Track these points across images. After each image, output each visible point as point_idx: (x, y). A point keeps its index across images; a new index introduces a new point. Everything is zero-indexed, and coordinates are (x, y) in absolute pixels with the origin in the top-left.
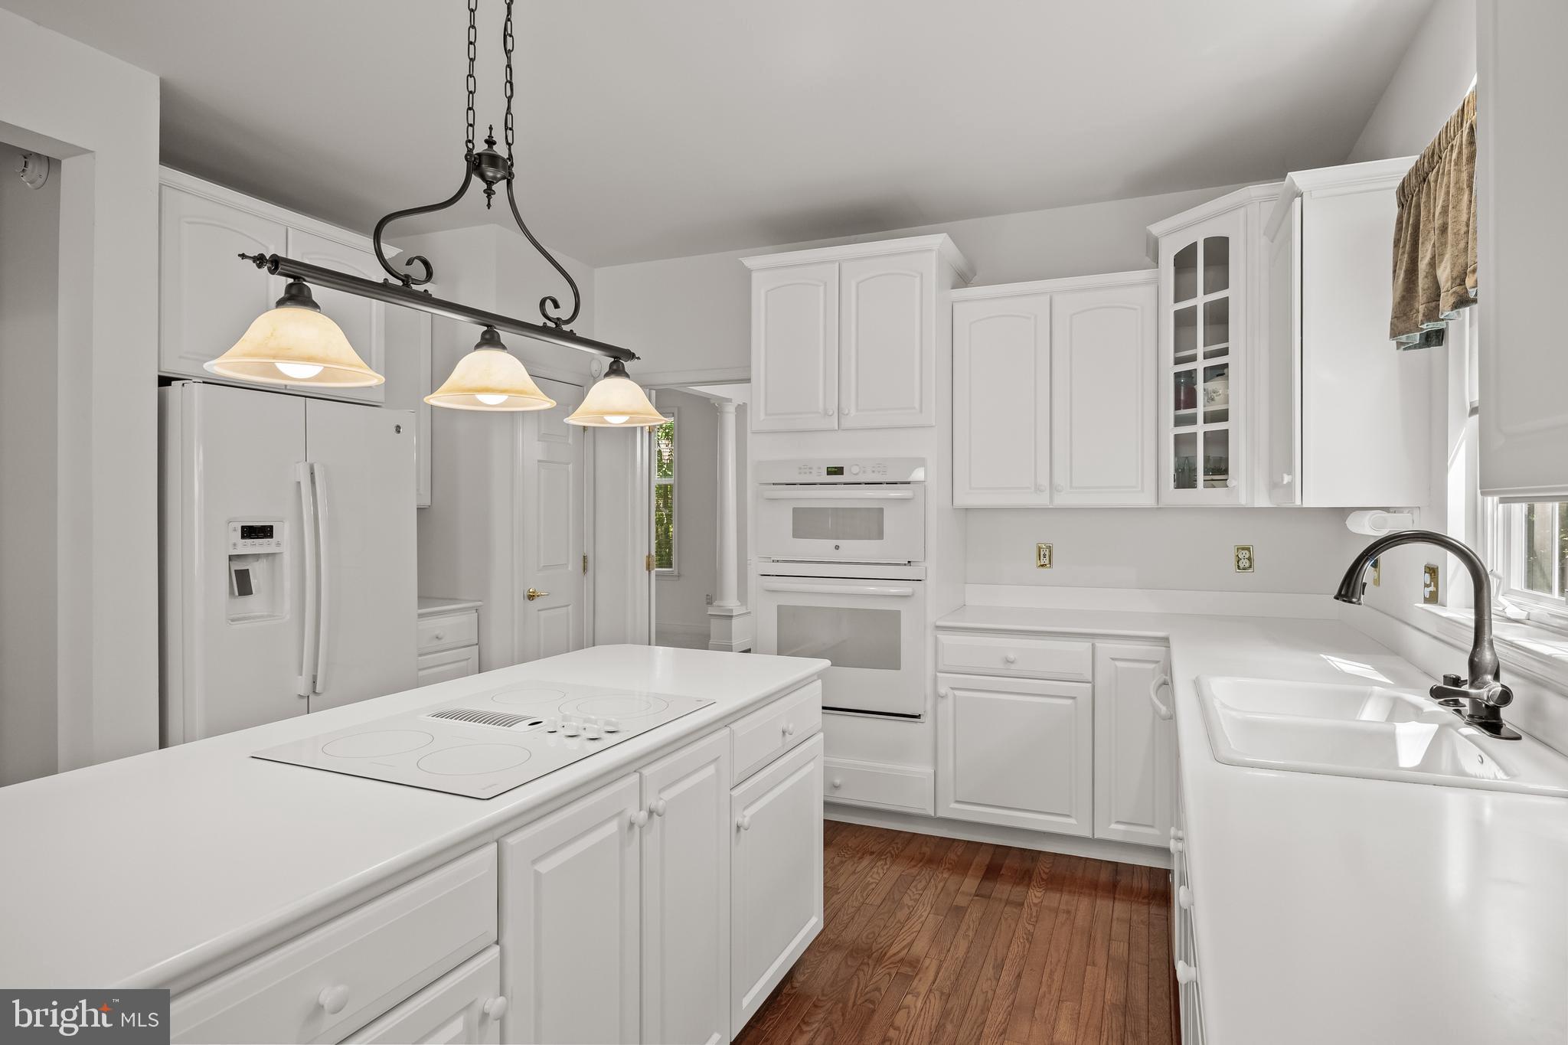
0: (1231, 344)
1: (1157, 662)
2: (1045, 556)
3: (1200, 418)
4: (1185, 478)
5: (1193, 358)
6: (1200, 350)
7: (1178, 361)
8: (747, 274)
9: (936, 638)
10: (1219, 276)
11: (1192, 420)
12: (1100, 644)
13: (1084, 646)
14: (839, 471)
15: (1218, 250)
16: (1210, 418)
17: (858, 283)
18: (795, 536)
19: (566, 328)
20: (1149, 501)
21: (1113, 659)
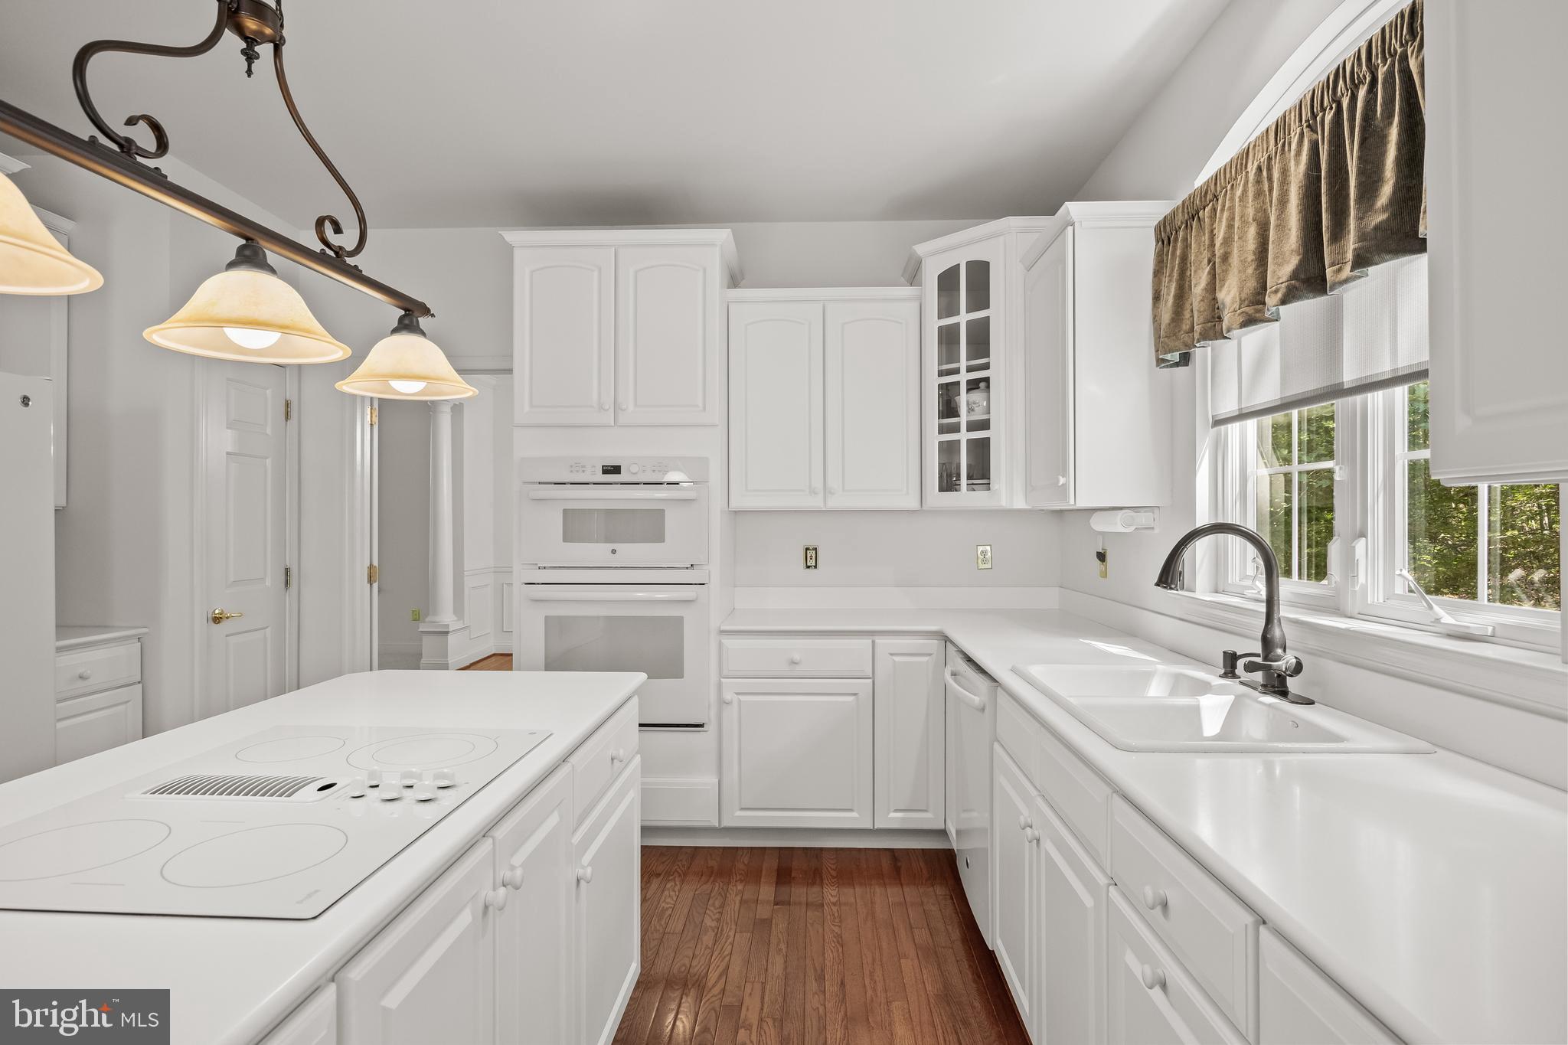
0: (993, 359)
1: (930, 655)
2: (811, 558)
3: (964, 427)
4: (948, 483)
5: (957, 371)
6: (963, 363)
7: (941, 374)
8: (509, 250)
9: (720, 641)
10: (980, 297)
11: (955, 429)
12: (879, 641)
13: (866, 642)
14: (616, 470)
15: (980, 272)
16: (973, 426)
17: (636, 272)
18: (565, 540)
19: (350, 261)
20: (914, 504)
21: (891, 654)
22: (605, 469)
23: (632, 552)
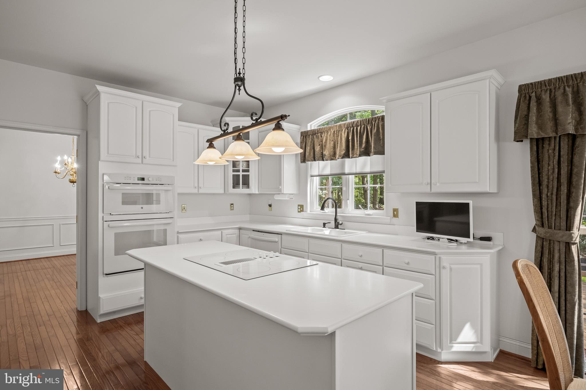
1: (235, 234)
2: (184, 209)
3: (241, 171)
4: (236, 185)
9: (178, 236)
11: (238, 171)
12: (224, 231)
13: (219, 232)
14: (143, 179)
16: (244, 171)
17: (150, 111)
18: (123, 204)
20: (222, 191)
21: (226, 235)
22: (139, 179)
23: (148, 208)
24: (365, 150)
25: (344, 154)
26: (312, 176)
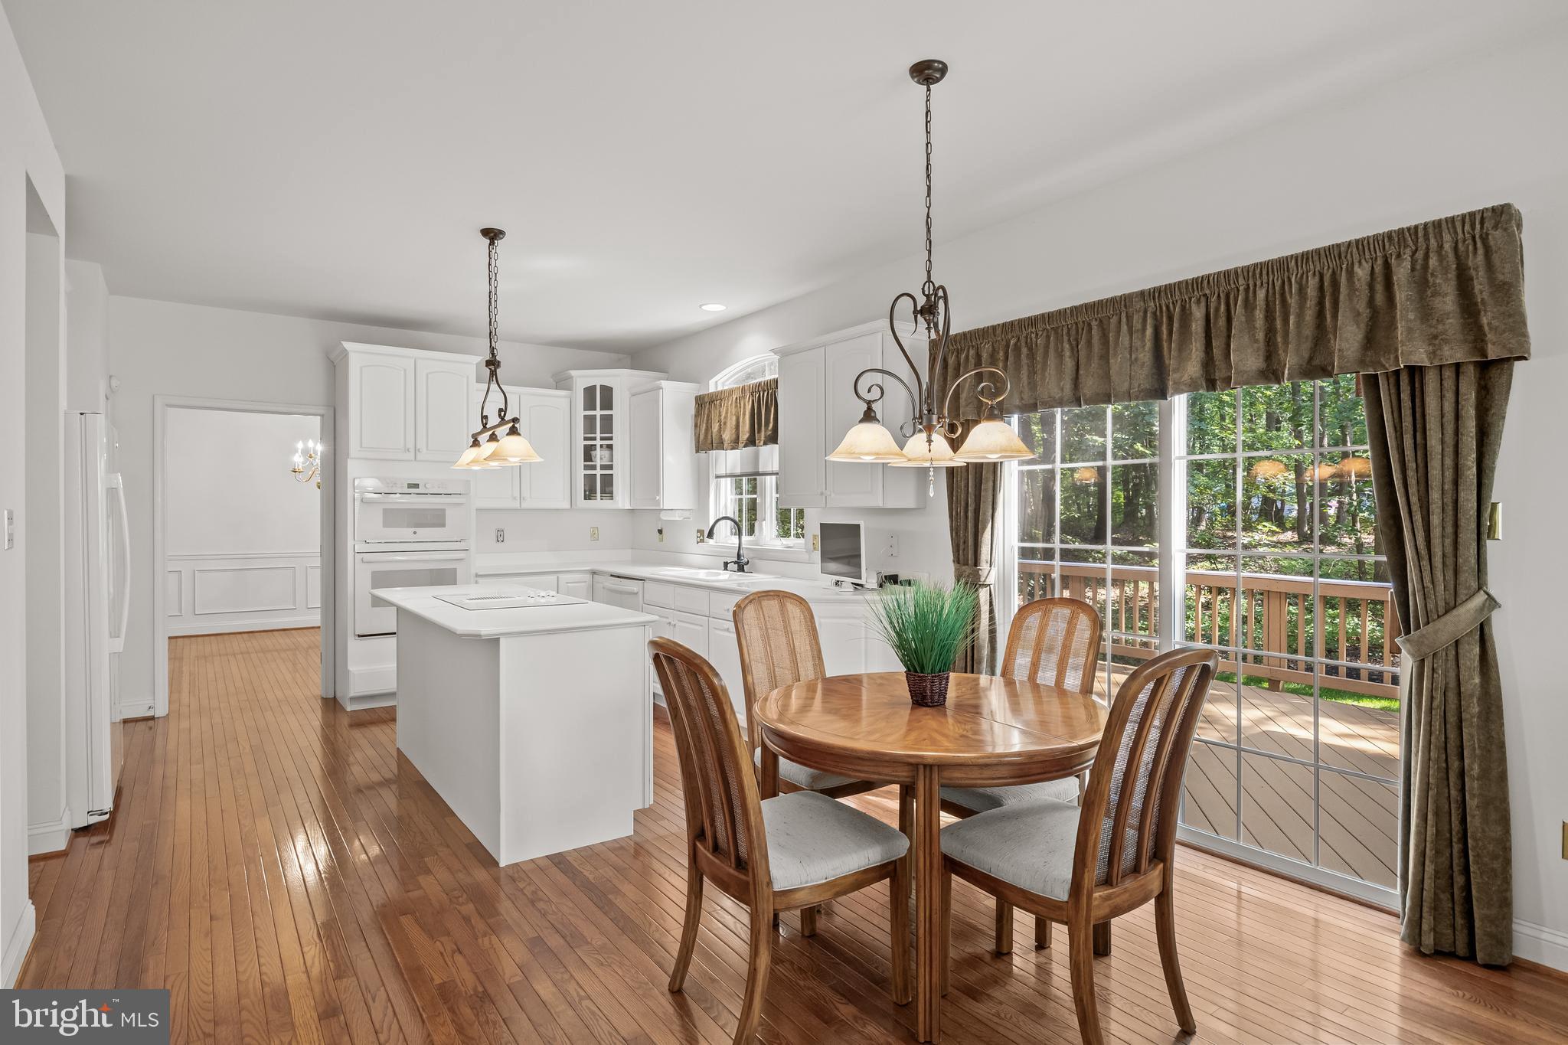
0: (614, 435)
1: (585, 582)
2: (500, 537)
3: (598, 467)
4: (589, 494)
5: (594, 439)
6: (598, 435)
7: (586, 439)
9: (477, 581)
10: (608, 404)
11: (594, 467)
12: (561, 576)
13: (554, 578)
14: (416, 486)
15: (607, 392)
16: (603, 467)
17: (427, 375)
18: (384, 526)
20: (567, 505)
21: (567, 583)
22: (410, 486)
23: (425, 533)
24: (772, 433)
25: (748, 439)
26: (717, 477)
